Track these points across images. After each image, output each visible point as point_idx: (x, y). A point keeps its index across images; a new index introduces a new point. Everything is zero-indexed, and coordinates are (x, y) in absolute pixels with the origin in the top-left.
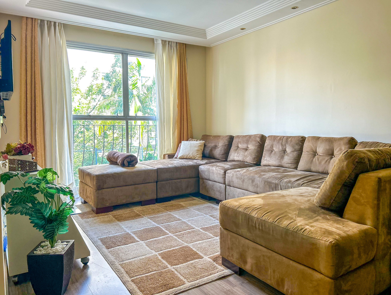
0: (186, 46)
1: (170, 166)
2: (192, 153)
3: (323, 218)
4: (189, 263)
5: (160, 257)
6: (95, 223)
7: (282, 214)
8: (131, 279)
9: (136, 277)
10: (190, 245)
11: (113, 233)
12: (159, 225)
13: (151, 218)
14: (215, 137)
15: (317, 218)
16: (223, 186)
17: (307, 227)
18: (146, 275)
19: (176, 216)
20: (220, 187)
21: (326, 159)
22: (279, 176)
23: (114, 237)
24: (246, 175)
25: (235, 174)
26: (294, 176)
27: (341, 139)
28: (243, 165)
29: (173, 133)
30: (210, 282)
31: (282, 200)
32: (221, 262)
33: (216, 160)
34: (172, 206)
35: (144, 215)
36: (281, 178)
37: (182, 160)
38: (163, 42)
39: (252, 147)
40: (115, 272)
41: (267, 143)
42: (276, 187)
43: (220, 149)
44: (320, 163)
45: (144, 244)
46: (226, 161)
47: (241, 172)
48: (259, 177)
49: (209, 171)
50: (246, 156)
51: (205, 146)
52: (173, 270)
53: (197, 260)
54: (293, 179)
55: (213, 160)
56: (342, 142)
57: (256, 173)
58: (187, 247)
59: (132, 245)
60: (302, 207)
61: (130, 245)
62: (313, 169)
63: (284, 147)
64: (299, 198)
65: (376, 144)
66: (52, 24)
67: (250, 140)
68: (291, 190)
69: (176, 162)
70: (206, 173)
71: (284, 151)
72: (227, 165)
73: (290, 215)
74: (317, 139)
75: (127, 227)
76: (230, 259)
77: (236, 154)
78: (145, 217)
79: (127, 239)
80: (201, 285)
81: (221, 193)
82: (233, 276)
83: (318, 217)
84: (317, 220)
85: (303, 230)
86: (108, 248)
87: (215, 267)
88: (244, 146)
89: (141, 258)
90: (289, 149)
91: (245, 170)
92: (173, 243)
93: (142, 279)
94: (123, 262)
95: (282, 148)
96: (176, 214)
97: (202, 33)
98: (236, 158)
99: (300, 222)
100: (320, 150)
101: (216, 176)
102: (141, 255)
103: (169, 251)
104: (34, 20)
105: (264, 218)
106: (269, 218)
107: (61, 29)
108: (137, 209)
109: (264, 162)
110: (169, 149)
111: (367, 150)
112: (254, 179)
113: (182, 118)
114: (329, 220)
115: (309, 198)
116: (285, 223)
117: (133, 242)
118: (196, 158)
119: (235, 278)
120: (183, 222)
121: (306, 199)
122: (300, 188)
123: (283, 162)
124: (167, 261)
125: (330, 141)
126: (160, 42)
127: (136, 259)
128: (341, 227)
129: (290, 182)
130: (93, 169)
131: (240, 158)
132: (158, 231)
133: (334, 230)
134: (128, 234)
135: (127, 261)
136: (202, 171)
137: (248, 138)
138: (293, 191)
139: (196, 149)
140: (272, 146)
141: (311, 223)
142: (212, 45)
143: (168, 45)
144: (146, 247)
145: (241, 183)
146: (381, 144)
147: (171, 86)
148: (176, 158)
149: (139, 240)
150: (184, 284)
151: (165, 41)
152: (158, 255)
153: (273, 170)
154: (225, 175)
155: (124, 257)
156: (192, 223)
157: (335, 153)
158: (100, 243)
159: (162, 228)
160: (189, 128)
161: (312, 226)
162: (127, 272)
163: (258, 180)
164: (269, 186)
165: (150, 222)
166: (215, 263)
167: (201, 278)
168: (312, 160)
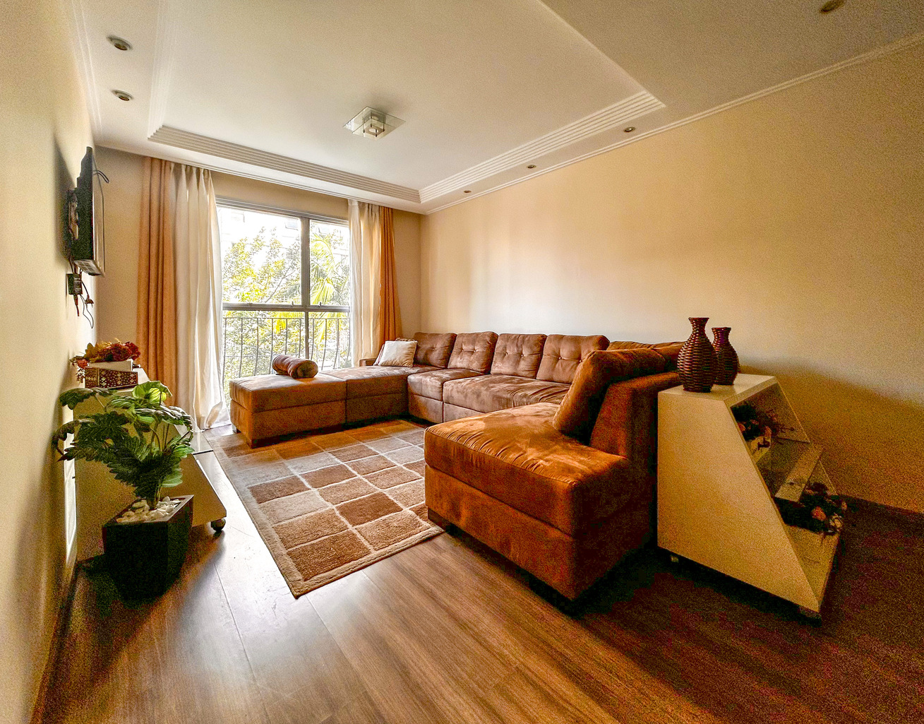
0: (392, 212)
1: (366, 376)
2: (400, 358)
3: (563, 448)
4: (380, 519)
5: (337, 513)
6: (247, 463)
7: (509, 443)
8: (287, 551)
9: (294, 548)
10: (386, 492)
11: (273, 477)
12: (343, 463)
13: (333, 453)
14: (432, 335)
15: (554, 448)
16: (439, 403)
17: (541, 461)
18: (313, 542)
19: (372, 448)
20: (436, 405)
21: (572, 365)
22: (512, 388)
23: (272, 484)
24: (470, 388)
25: (455, 386)
26: (531, 388)
27: (590, 338)
28: (467, 374)
29: (375, 330)
30: (408, 548)
31: (510, 422)
32: (426, 515)
33: (433, 368)
34: (368, 433)
35: (324, 448)
36: (514, 392)
37: (385, 368)
38: (361, 205)
39: (479, 349)
40: (264, 541)
41: (499, 344)
42: (507, 404)
43: (437, 352)
44: (564, 370)
45: (318, 493)
46: (446, 368)
47: (464, 384)
48: (487, 390)
49: (420, 383)
50: (471, 362)
51: (418, 347)
52: (355, 532)
53: (392, 514)
54: (529, 393)
55: (429, 368)
56: (591, 343)
57: (483, 384)
58: (381, 494)
59: (298, 496)
60: (536, 432)
61: (295, 495)
62: (555, 377)
63: (520, 349)
64: (534, 419)
65: (633, 344)
66: (193, 172)
67: (478, 339)
68: (525, 407)
69: (376, 371)
70: (418, 386)
71: (520, 354)
72: (445, 375)
73: (519, 445)
74: (560, 338)
75: (295, 468)
76: (437, 510)
77: (459, 359)
78: (325, 452)
79: (293, 486)
80: (394, 554)
81: (436, 412)
82: (442, 535)
83: (557, 447)
84: (555, 451)
85: (535, 466)
86: (260, 502)
87: (417, 523)
88: (470, 347)
89: (309, 515)
90: (526, 353)
91: (468, 380)
92: (361, 490)
93: (304, 550)
94: (279, 524)
95: (518, 351)
96: (371, 446)
97: (415, 195)
98: (459, 365)
99: (532, 454)
100: (565, 352)
101: (430, 389)
102: (310, 511)
103: (353, 502)
104: (163, 163)
105: (483, 450)
106: (489, 451)
107: (208, 179)
108: (314, 440)
109: (494, 369)
110: (368, 352)
111: (619, 352)
112: (480, 393)
113: (387, 309)
114: (570, 449)
115: (546, 419)
116: (513, 456)
117: (300, 491)
118: (405, 365)
119: (445, 539)
120: (380, 456)
121: (543, 420)
122: (538, 404)
123: (518, 369)
124: (348, 519)
125: (576, 340)
126: (356, 204)
127: (301, 517)
128: (585, 459)
129: (525, 396)
130: (249, 383)
131: (464, 365)
132: (343, 473)
133: (576, 464)
134: (295, 478)
135: (286, 522)
136: (413, 383)
137: (474, 338)
138: (528, 409)
139: (405, 352)
140: (505, 348)
141: (546, 455)
142: (428, 213)
143: (367, 209)
144: (320, 497)
145: (464, 399)
146: (638, 345)
147: (371, 265)
148: (377, 365)
149: (309, 486)
150: (368, 553)
151: (364, 203)
152: (335, 509)
153: (505, 381)
154: (443, 388)
155: (283, 516)
156: (392, 459)
157: (583, 356)
158: (249, 494)
159: (348, 467)
160: (396, 322)
161: (547, 461)
162: (282, 540)
163: (485, 394)
164: (499, 401)
165: (332, 459)
166: (418, 518)
167: (395, 542)
168: (555, 367)
